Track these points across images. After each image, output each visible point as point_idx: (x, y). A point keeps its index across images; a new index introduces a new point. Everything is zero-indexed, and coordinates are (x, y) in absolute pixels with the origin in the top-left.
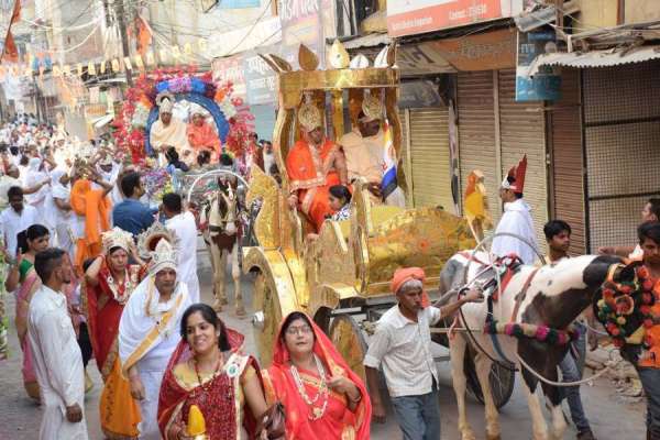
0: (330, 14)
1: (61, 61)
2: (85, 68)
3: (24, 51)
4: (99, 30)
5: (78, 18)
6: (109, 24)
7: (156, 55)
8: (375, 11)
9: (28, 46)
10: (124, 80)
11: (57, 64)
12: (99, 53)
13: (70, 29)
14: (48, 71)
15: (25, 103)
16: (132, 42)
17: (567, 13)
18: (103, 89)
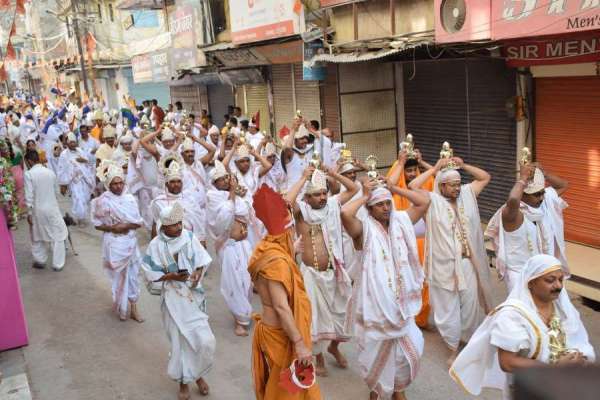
0: (199, 31)
1: (43, 58)
2: (55, 63)
3: (19, 52)
4: (64, 40)
5: (52, 32)
6: (70, 36)
7: (98, 54)
8: (225, 29)
9: (22, 50)
10: (80, 69)
11: (40, 60)
12: (65, 54)
13: (47, 39)
14: (34, 64)
15: (22, 83)
16: (84, 47)
17: (329, 33)
18: (68, 74)
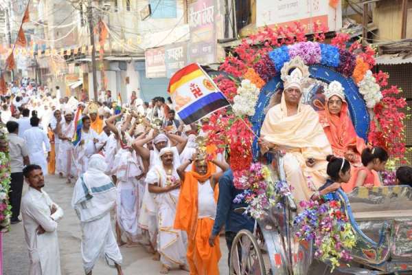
0: (221, 25)
1: (52, 47)
2: (65, 52)
3: (29, 39)
4: (77, 28)
5: (64, 21)
6: (82, 24)
7: (110, 45)
8: (249, 23)
9: (32, 37)
10: (90, 60)
11: (49, 48)
12: (76, 43)
13: (59, 27)
14: (43, 52)
15: (28, 71)
16: (97, 36)
17: (370, 30)
18: (77, 65)
